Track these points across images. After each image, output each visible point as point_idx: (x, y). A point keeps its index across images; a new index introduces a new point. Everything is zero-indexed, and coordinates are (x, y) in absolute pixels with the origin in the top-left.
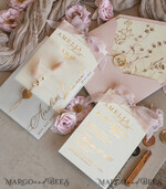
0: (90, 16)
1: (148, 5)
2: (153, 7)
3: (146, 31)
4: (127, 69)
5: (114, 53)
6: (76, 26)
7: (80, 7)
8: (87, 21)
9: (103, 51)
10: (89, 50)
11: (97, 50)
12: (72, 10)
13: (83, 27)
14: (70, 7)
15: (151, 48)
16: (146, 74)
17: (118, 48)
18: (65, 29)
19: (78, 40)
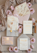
0: (11, 11)
1: (18, 2)
2: (19, 2)
3: (21, 7)
4: (23, 15)
5: (19, 14)
6: (10, 14)
7: (8, 11)
8: (11, 12)
9: (17, 15)
10: (15, 17)
11: (16, 16)
12: (7, 12)
13: (11, 14)
14: (6, 12)
15: (24, 9)
16: (27, 14)
17: (19, 13)
18: (9, 16)
19: (12, 17)
